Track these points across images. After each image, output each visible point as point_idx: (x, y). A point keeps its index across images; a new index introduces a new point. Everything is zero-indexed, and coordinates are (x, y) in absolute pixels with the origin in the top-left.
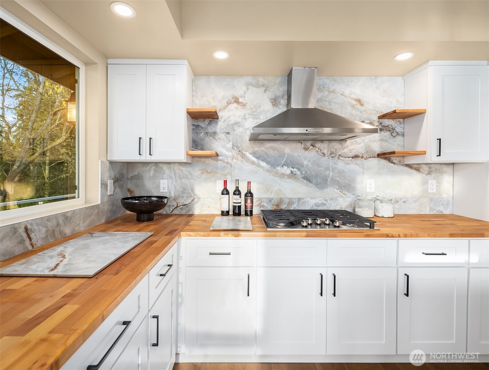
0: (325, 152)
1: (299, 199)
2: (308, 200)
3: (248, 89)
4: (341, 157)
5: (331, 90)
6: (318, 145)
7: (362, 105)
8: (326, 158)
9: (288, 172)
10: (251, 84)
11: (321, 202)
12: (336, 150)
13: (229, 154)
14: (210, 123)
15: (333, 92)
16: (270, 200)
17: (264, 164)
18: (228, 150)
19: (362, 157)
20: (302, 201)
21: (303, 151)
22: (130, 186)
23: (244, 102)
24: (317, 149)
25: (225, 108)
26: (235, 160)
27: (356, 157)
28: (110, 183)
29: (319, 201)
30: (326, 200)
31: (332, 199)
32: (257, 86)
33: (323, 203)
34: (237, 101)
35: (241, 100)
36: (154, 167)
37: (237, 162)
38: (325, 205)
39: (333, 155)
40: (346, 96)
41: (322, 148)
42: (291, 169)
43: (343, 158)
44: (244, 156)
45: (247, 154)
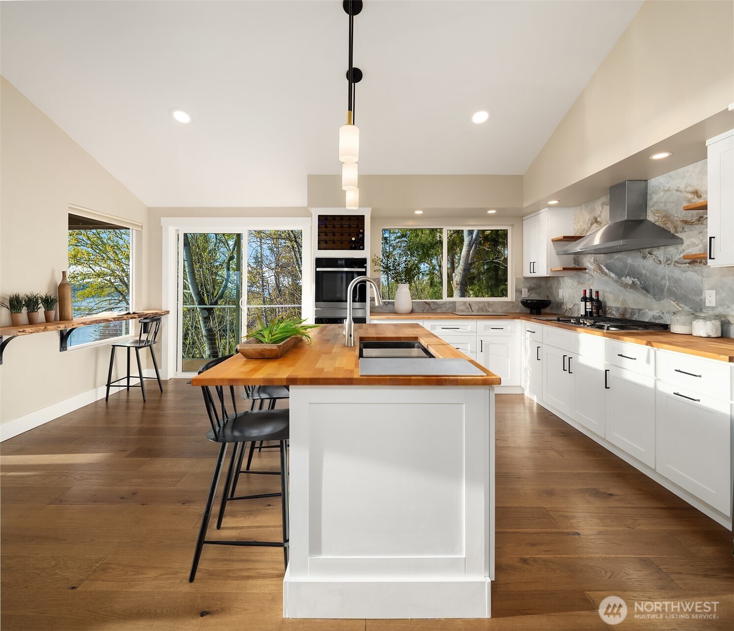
0: (661, 259)
1: (640, 310)
2: (646, 312)
3: (603, 208)
4: (676, 264)
5: (666, 188)
8: (663, 265)
9: (630, 282)
11: (658, 315)
12: (672, 256)
13: (592, 267)
15: (668, 190)
16: (618, 309)
17: (613, 275)
18: (592, 264)
19: (701, 262)
20: (642, 312)
21: (642, 260)
22: (548, 293)
23: (601, 221)
24: (654, 257)
25: (590, 229)
26: (595, 273)
29: (655, 313)
30: (663, 313)
31: (668, 312)
33: (660, 316)
34: (596, 222)
35: (598, 220)
36: (557, 280)
37: (596, 274)
38: (662, 318)
39: (669, 262)
40: (681, 192)
41: (658, 256)
42: (632, 279)
43: (679, 265)
44: (601, 269)
45: (603, 266)
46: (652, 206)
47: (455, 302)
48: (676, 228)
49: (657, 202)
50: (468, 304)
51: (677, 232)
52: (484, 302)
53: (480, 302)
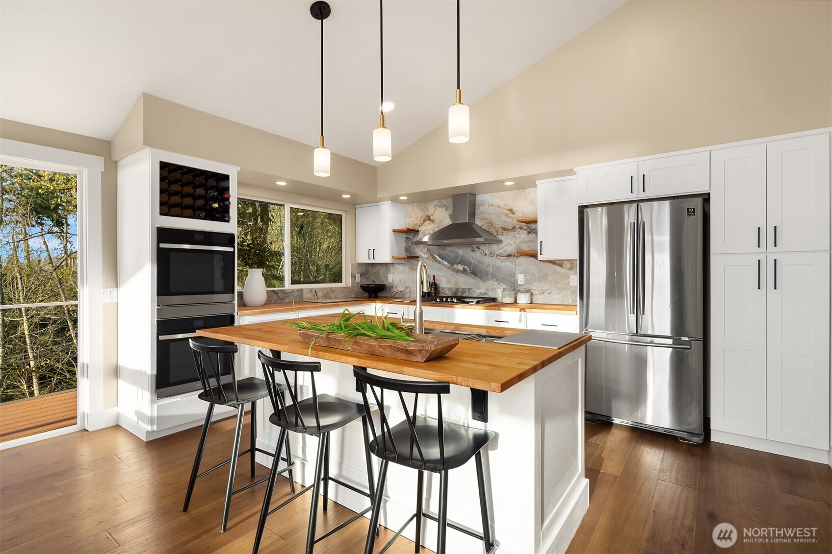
0: (487, 252)
1: (469, 289)
2: (475, 290)
3: (436, 209)
4: (498, 257)
5: (490, 204)
6: (482, 247)
7: (513, 213)
8: (487, 257)
9: (462, 269)
10: (437, 206)
12: (494, 251)
13: (425, 256)
14: (414, 236)
15: (492, 205)
16: (450, 289)
17: (446, 263)
18: (424, 253)
19: (514, 256)
20: (471, 290)
21: (471, 252)
22: (373, 278)
23: (434, 219)
24: (481, 251)
25: (422, 224)
26: (428, 261)
27: (509, 256)
28: (358, 276)
29: (482, 290)
30: (488, 290)
31: (492, 290)
32: (441, 207)
33: (485, 293)
34: (429, 218)
35: (431, 218)
36: (385, 267)
37: (430, 262)
38: (487, 294)
39: (492, 255)
40: (501, 208)
41: (484, 250)
42: (463, 266)
43: (500, 257)
44: (434, 258)
45: (436, 256)
46: (480, 214)
47: (302, 289)
48: (497, 232)
49: (483, 212)
50: (314, 291)
51: (498, 235)
52: (327, 288)
53: (324, 289)
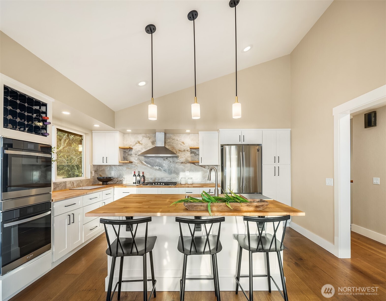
0: (171, 161)
1: (162, 178)
3: (143, 138)
6: (169, 159)
7: (184, 144)
8: (172, 163)
9: (158, 168)
10: (144, 137)
11: (170, 179)
12: (175, 160)
13: (137, 162)
14: (129, 151)
15: (174, 139)
16: (151, 179)
17: (149, 166)
18: (136, 160)
19: (185, 163)
20: (163, 179)
21: (163, 161)
22: (100, 173)
23: (142, 143)
24: (168, 160)
25: (135, 145)
26: (138, 164)
27: (182, 163)
28: (93, 172)
29: (169, 179)
31: (174, 178)
32: (146, 137)
33: (170, 180)
34: (139, 143)
35: (140, 142)
36: (109, 167)
37: (140, 165)
38: (171, 180)
39: (174, 162)
40: (178, 141)
41: (170, 160)
42: (159, 167)
43: (178, 163)
44: (142, 163)
45: (143, 162)
46: (168, 143)
47: (66, 182)
48: (176, 152)
49: (169, 142)
51: (177, 153)
52: (79, 180)
53: (77, 181)
